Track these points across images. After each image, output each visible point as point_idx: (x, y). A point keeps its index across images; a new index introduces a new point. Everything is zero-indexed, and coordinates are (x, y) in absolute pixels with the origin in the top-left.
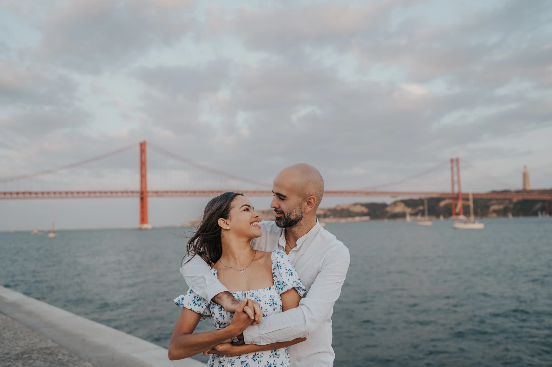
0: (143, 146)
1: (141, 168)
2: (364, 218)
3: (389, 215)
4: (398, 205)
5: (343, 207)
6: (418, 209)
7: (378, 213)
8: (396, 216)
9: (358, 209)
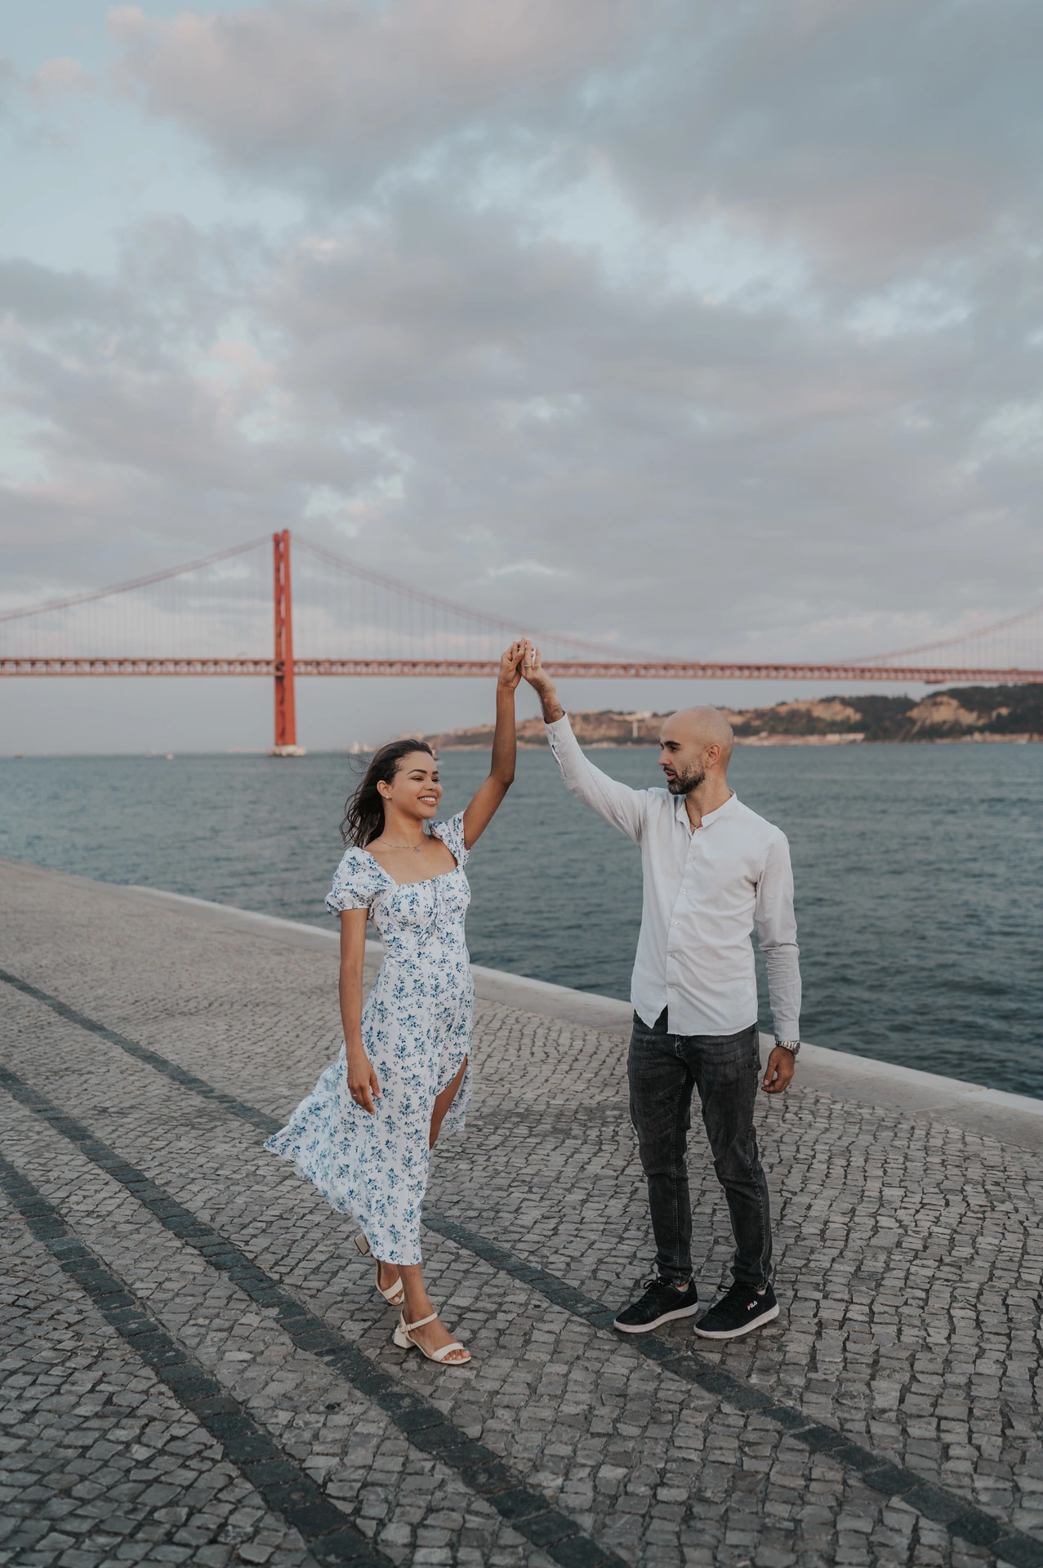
0: (281, 544)
1: (278, 602)
2: (851, 737)
3: (916, 728)
4: (941, 703)
5: (795, 706)
6: (994, 714)
7: (887, 724)
8: (934, 732)
9: (836, 714)
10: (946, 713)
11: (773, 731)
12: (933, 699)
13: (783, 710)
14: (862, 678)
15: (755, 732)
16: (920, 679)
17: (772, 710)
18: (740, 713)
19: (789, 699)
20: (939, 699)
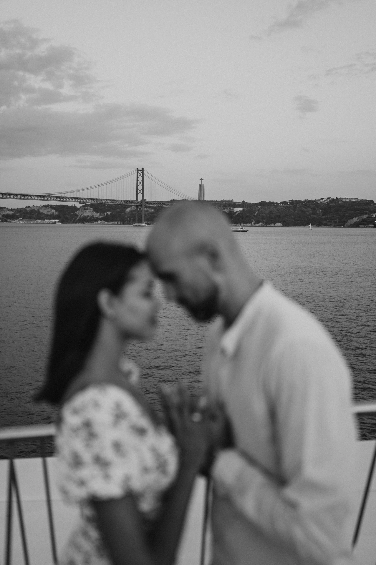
2: (54, 221)
3: (78, 218)
4: (87, 209)
5: (33, 208)
6: (106, 214)
7: (68, 216)
8: (84, 220)
9: (49, 212)
10: (88, 213)
11: (24, 218)
12: (84, 208)
13: (29, 209)
14: (56, 200)
15: (17, 218)
16: (78, 202)
17: (24, 208)
18: (12, 210)
19: (31, 206)
20: (86, 207)
